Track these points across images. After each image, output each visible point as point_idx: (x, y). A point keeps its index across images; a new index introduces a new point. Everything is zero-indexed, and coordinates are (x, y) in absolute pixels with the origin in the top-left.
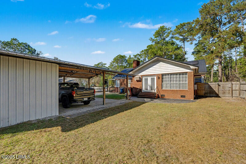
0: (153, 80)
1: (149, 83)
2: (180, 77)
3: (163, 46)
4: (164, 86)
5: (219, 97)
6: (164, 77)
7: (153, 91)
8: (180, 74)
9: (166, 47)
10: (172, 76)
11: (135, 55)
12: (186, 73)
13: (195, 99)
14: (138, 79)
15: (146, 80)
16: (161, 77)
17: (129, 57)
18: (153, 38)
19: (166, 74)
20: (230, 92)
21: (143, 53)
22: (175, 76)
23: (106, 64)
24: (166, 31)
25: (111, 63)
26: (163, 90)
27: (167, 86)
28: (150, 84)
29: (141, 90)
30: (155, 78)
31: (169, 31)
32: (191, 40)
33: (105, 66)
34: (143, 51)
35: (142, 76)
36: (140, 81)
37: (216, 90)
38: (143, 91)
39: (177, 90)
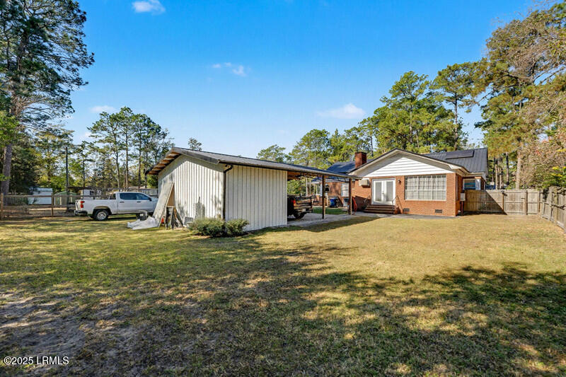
0: (390, 185)
1: (382, 190)
2: (434, 182)
3: (411, 113)
4: (409, 194)
5: (505, 214)
6: (408, 180)
7: (390, 203)
8: (434, 176)
9: (417, 116)
10: (422, 179)
11: (349, 129)
12: (444, 175)
13: (457, 215)
14: (366, 184)
15: (379, 185)
16: (404, 181)
17: (334, 134)
18: (389, 96)
19: (411, 177)
20: (524, 206)
21: (365, 124)
22: (426, 179)
23: (284, 149)
24: (417, 83)
25: (297, 147)
26: (408, 201)
27: (413, 194)
28: (385, 192)
29: (369, 201)
30: (394, 182)
31: (424, 82)
32: (468, 105)
33: (284, 152)
34: (365, 121)
35: (373, 179)
36: (368, 186)
37: (499, 202)
38: (372, 203)
39: (429, 202)
